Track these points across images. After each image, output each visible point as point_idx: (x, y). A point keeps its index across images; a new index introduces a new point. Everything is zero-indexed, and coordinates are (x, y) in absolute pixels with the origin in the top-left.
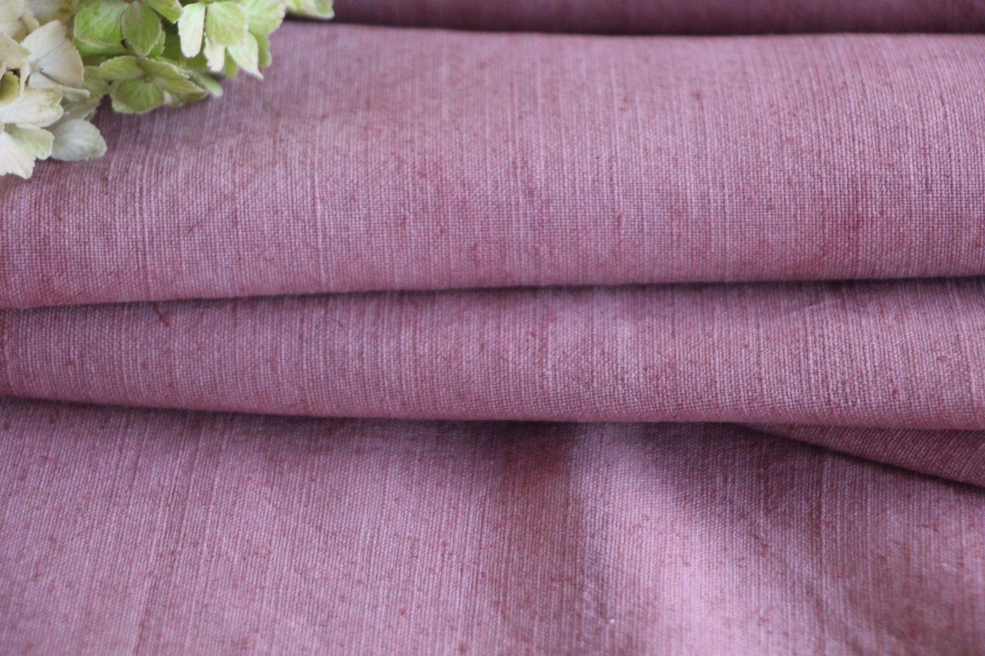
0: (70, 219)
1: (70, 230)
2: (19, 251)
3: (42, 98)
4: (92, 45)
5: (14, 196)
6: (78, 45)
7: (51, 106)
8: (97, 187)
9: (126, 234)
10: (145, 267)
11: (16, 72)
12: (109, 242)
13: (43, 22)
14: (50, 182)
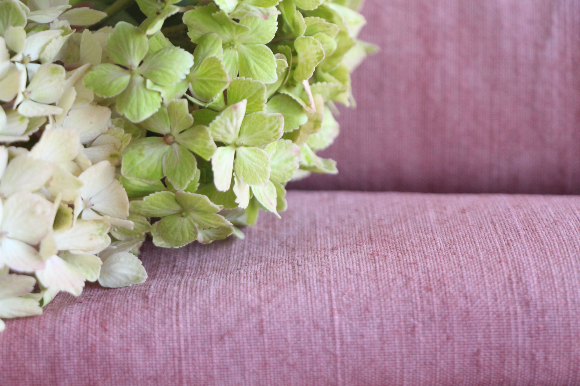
0: (114, 331)
1: (114, 339)
2: (68, 358)
3: (93, 228)
4: (137, 183)
5: (66, 312)
6: (124, 182)
7: (101, 235)
8: (139, 303)
9: (164, 342)
10: (180, 372)
11: (72, 206)
12: (149, 350)
13: (94, 163)
14: (98, 301)
